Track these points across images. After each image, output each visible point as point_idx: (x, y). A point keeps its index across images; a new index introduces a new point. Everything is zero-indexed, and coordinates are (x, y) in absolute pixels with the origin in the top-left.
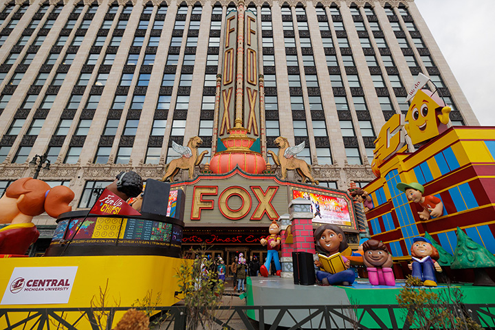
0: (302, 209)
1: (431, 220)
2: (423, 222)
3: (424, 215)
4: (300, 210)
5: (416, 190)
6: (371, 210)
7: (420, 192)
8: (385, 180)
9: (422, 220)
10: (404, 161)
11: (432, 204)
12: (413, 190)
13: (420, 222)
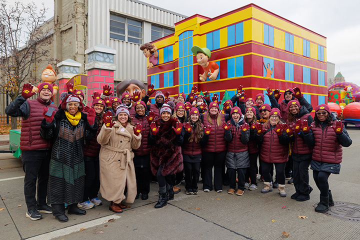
0: (105, 59)
1: (206, 82)
2: (199, 83)
3: (203, 78)
4: (102, 59)
5: (206, 55)
6: (155, 66)
7: (208, 57)
8: (177, 39)
9: (200, 81)
10: (201, 24)
11: (212, 69)
12: (204, 55)
13: (197, 83)
